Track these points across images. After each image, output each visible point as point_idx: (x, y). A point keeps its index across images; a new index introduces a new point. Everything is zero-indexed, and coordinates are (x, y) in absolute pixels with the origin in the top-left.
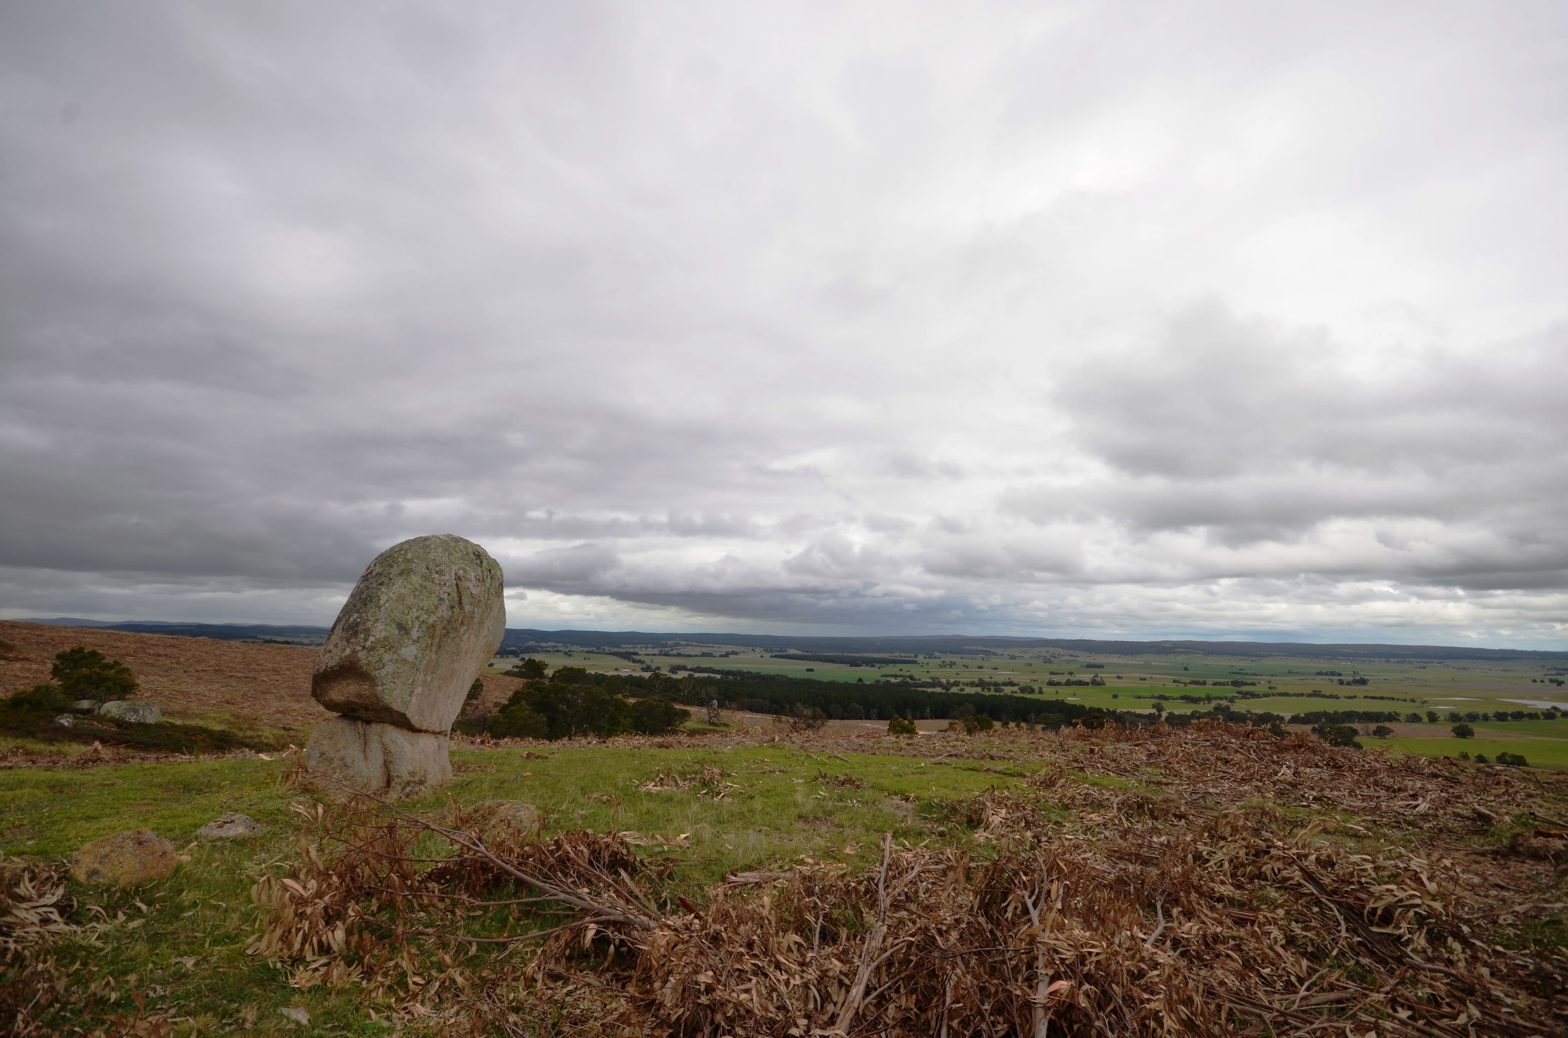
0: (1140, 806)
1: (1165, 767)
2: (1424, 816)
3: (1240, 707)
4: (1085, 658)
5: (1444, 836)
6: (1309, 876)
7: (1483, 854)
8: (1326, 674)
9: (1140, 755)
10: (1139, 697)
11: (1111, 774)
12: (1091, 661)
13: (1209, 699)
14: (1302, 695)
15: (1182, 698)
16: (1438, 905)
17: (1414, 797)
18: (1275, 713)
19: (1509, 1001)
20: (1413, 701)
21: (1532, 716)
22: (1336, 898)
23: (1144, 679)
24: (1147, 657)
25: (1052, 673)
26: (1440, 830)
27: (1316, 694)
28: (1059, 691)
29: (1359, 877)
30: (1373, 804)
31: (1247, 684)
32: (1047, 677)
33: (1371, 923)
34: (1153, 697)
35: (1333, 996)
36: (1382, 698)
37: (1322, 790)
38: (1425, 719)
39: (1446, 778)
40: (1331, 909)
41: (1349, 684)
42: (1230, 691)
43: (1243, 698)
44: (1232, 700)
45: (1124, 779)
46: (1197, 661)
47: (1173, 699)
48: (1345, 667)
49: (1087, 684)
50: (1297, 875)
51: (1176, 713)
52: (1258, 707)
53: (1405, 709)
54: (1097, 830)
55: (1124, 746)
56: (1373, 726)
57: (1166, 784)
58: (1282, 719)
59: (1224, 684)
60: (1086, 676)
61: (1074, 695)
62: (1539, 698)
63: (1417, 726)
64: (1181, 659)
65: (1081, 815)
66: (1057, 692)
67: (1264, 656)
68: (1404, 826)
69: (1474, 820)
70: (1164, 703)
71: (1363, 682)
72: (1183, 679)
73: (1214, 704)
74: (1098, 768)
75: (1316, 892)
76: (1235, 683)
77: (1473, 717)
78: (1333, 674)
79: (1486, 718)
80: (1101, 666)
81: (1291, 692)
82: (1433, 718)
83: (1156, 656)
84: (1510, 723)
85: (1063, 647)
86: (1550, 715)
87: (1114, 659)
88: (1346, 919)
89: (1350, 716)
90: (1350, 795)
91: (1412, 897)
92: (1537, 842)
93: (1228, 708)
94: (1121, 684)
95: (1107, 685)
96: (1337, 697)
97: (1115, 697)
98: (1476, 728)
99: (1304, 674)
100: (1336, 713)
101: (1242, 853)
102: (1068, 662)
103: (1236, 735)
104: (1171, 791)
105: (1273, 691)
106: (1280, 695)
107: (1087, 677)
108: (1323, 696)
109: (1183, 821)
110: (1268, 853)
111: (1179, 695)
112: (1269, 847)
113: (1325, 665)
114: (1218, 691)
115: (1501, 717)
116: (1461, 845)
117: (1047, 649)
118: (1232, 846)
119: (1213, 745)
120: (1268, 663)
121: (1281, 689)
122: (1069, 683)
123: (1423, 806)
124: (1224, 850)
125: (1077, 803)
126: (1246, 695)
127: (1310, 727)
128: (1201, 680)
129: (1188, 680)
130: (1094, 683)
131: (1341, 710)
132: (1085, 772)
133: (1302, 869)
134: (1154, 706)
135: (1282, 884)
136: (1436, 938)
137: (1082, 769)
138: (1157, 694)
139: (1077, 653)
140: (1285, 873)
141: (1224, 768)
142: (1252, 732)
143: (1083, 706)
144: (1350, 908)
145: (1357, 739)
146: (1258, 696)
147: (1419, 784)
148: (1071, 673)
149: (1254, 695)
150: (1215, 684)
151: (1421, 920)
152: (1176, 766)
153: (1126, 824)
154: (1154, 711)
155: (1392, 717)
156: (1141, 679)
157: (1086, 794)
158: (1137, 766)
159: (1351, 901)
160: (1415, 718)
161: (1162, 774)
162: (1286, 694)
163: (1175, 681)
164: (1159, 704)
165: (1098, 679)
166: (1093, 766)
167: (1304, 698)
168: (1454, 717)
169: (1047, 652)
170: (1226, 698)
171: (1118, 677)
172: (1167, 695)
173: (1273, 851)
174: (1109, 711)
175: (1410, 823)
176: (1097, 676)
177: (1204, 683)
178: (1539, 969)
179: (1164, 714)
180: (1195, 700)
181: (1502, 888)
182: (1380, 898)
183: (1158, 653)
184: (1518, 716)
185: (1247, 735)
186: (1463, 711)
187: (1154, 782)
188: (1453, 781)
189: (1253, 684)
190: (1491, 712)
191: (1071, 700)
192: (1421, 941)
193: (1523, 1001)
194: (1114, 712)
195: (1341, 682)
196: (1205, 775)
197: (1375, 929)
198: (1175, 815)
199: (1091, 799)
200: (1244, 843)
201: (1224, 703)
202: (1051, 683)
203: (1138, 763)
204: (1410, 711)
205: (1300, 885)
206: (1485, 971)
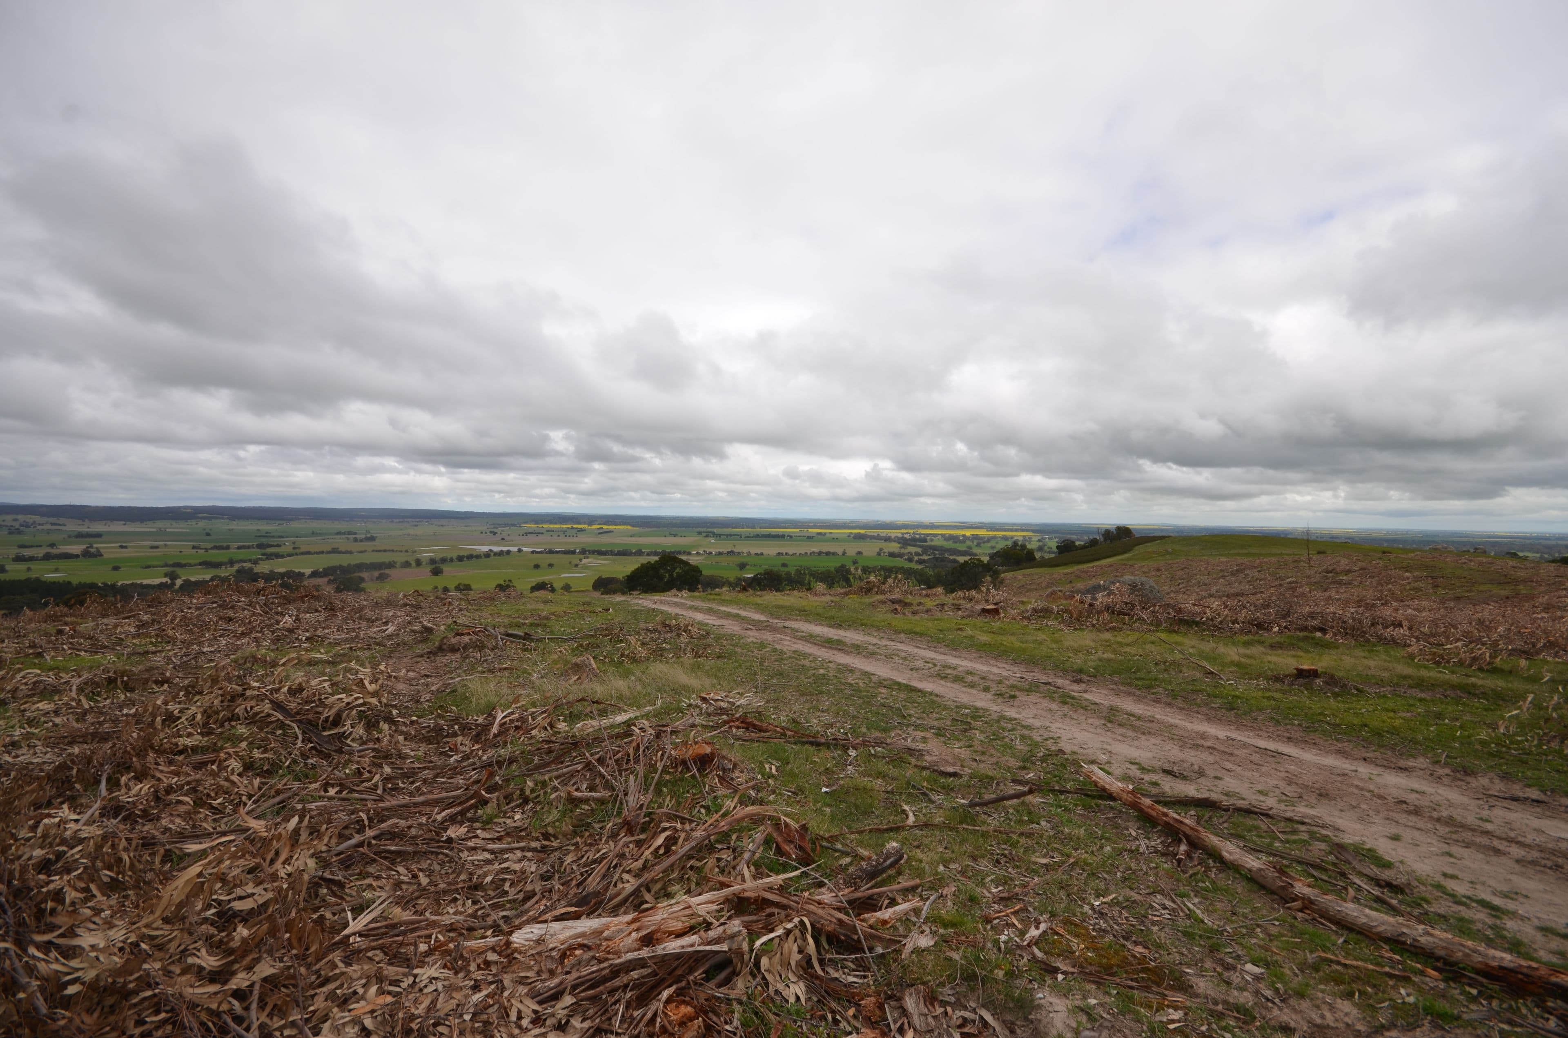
0: (111, 681)
1: (157, 635)
2: (390, 637)
3: (264, 568)
4: (73, 526)
5: (400, 648)
6: (278, 706)
7: (422, 656)
8: (344, 533)
9: (126, 628)
10: (149, 567)
11: (83, 653)
12: (84, 529)
13: (231, 563)
14: (322, 552)
15: (200, 564)
16: (374, 701)
17: (386, 623)
18: (297, 571)
19: (413, 754)
20: (407, 551)
21: (478, 557)
22: (298, 717)
23: (157, 547)
24: (160, 524)
25: (21, 546)
26: (398, 645)
27: (335, 551)
28: (32, 567)
29: (320, 695)
30: (354, 634)
31: (272, 546)
32: (14, 551)
33: (324, 729)
34: (166, 565)
35: (278, 799)
36: (385, 551)
37: (316, 630)
38: (414, 564)
39: (412, 606)
40: (293, 728)
41: (361, 541)
42: (256, 554)
43: (267, 559)
44: (256, 562)
45: (99, 656)
46: (222, 526)
47: (191, 565)
48: (359, 526)
49: (77, 556)
50: (267, 707)
51: (193, 579)
52: (280, 567)
53: (400, 558)
54: (43, 719)
55: (111, 621)
56: (376, 574)
57: (154, 653)
58: (303, 574)
59: (248, 547)
60: (76, 547)
61: (56, 570)
62: (483, 545)
63: (408, 570)
64: (202, 524)
65: (22, 707)
66: (29, 569)
67: (292, 520)
68: (373, 646)
69: (422, 633)
70: (179, 571)
71: (372, 539)
72: (203, 545)
73: (236, 567)
74: (63, 649)
75: (281, 717)
76: (260, 546)
77: (444, 560)
78: (350, 533)
79: (452, 560)
80: (98, 535)
81: (312, 551)
82: (419, 563)
83: (174, 523)
84: (466, 562)
85: (42, 514)
86: (487, 555)
87: (117, 527)
88: (304, 733)
89: (360, 567)
90: (338, 630)
91: (357, 699)
92: (454, 641)
93: (251, 569)
94: (125, 554)
95: (105, 556)
96: (351, 552)
97: (116, 568)
98: (446, 568)
99: (325, 534)
100: (349, 565)
101: (216, 702)
102: (49, 532)
103: (246, 594)
104: (159, 659)
105: (297, 551)
106: (303, 554)
107: (76, 549)
108: (340, 552)
109: (166, 686)
110: (244, 695)
111: (198, 561)
112: (245, 690)
113: (343, 526)
114: (242, 554)
115: (460, 559)
116: (410, 652)
117: (14, 517)
118: (207, 698)
119: (220, 606)
120: (295, 525)
121: (304, 549)
122: (47, 557)
123: (391, 629)
124: (198, 704)
125: (20, 694)
126: (269, 557)
127: (326, 579)
128: (225, 544)
129: (209, 545)
130: (86, 554)
131: (353, 562)
132: (43, 657)
133: (272, 702)
134: (166, 575)
135: (252, 719)
136: (371, 725)
137: (39, 655)
138: (171, 562)
139: (62, 520)
140: (256, 709)
141: (226, 626)
142: (264, 589)
143: (69, 583)
144: (310, 722)
145: (363, 585)
146: (282, 557)
147: (391, 614)
148: (52, 545)
149: (278, 556)
150: (239, 548)
151: (361, 715)
152: (170, 632)
153: (86, 704)
154: (167, 580)
155: (391, 565)
156: (152, 547)
157: (35, 683)
158: (122, 639)
159: (310, 717)
160: (407, 564)
161: (152, 643)
162: (309, 553)
163: (194, 547)
164: (173, 572)
165: (93, 550)
166: (56, 649)
167: (324, 555)
168: (432, 561)
169: (16, 520)
170: (250, 561)
171: (122, 547)
172: (183, 562)
173: (248, 693)
174: (105, 584)
175: (378, 644)
176: (91, 547)
177: (228, 548)
178: (437, 724)
179: (179, 582)
180: (216, 565)
181: (427, 676)
182: (331, 708)
183: (173, 518)
184: (470, 557)
185: (258, 593)
186: (438, 556)
187: (139, 653)
188: (418, 607)
189: (278, 546)
190: (455, 555)
191: (50, 576)
192: (360, 731)
193: (423, 749)
194: (113, 586)
195: (356, 540)
196: (203, 636)
197: (325, 733)
198: (156, 682)
199: (42, 686)
200: (220, 692)
201: (247, 565)
202: (19, 559)
203: (122, 636)
204: (404, 559)
205: (269, 715)
206: (401, 738)
